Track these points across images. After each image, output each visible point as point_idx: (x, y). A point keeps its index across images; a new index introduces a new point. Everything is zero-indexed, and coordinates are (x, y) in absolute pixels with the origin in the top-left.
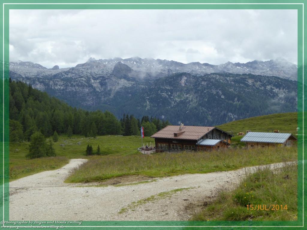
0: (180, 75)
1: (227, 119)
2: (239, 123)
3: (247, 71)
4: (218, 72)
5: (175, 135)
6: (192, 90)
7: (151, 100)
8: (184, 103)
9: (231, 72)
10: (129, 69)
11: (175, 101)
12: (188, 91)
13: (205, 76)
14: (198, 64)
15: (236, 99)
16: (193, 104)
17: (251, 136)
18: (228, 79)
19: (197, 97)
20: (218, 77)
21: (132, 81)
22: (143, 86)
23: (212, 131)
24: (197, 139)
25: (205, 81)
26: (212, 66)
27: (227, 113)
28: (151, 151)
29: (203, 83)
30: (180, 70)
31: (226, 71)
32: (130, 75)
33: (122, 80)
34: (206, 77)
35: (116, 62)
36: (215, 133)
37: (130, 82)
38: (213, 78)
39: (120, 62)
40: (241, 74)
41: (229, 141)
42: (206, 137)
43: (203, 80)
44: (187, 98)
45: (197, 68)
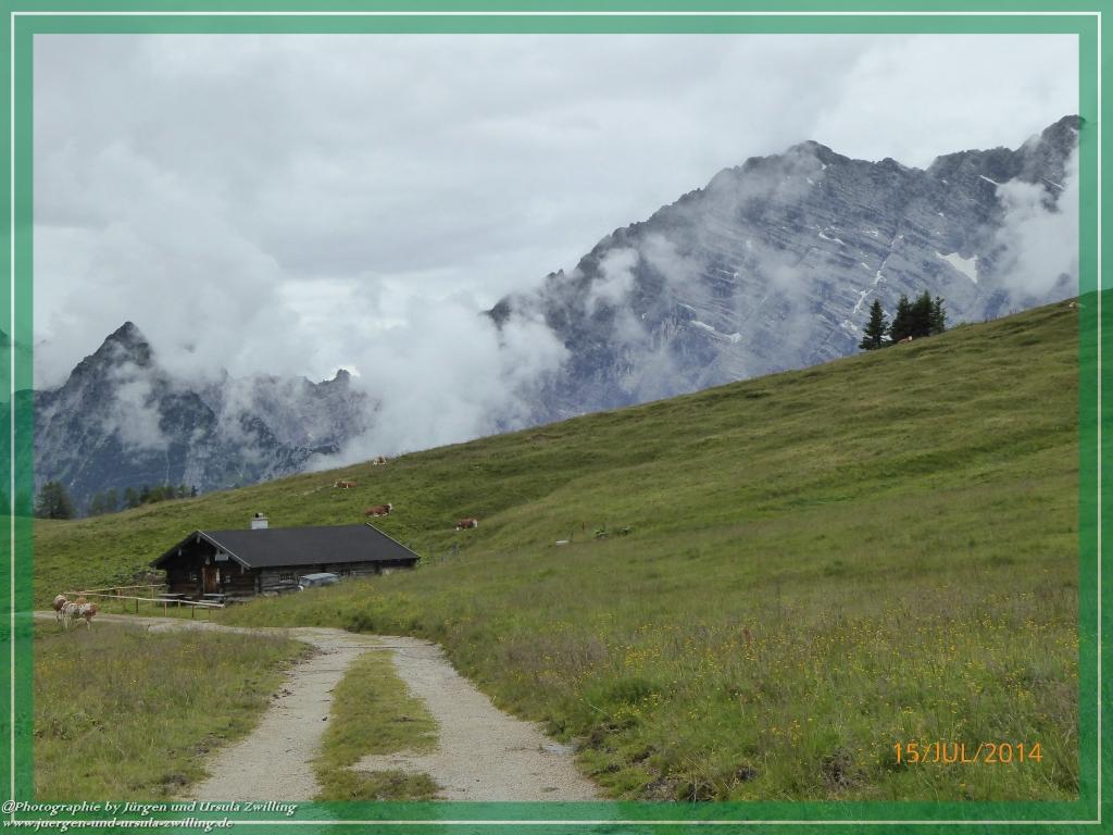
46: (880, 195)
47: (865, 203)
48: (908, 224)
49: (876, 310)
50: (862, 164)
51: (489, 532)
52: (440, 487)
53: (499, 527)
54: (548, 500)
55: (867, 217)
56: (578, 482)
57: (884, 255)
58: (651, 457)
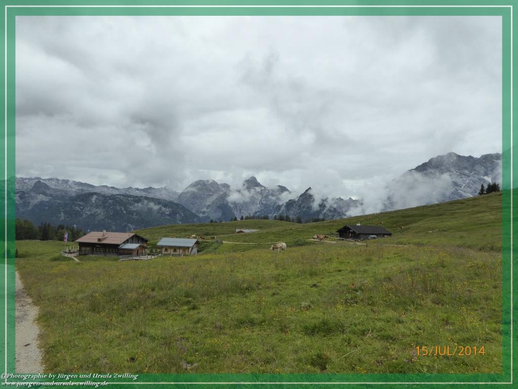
0: (92, 194)
1: (127, 228)
2: (142, 231)
3: (143, 194)
4: (121, 193)
5: (99, 240)
6: (100, 205)
7: (65, 213)
8: (93, 216)
9: (131, 194)
10: (47, 187)
11: (86, 214)
12: (97, 207)
13: (111, 196)
14: (106, 187)
15: (135, 214)
16: (101, 217)
17: (165, 241)
18: (129, 199)
19: (104, 212)
20: (122, 197)
21: (50, 196)
22: (58, 201)
23: (132, 238)
24: (119, 243)
25: (112, 199)
26: (117, 189)
27: (128, 224)
28: (74, 254)
29: (110, 201)
30: (91, 190)
31: (128, 193)
32: (48, 192)
33: (41, 195)
34: (113, 197)
35: (36, 181)
36: (136, 238)
37: (48, 197)
38: (118, 198)
39: (39, 181)
40: (139, 196)
41: (145, 245)
42: (127, 241)
43: (110, 199)
44: (96, 212)
45: (106, 189)
46: (468, 164)
47: (465, 165)
48: (475, 170)
49: (482, 186)
50: (464, 157)
51: (407, 229)
52: (392, 219)
53: (409, 228)
54: (419, 223)
55: (465, 168)
56: (425, 220)
57: (469, 176)
58: (441, 215)
